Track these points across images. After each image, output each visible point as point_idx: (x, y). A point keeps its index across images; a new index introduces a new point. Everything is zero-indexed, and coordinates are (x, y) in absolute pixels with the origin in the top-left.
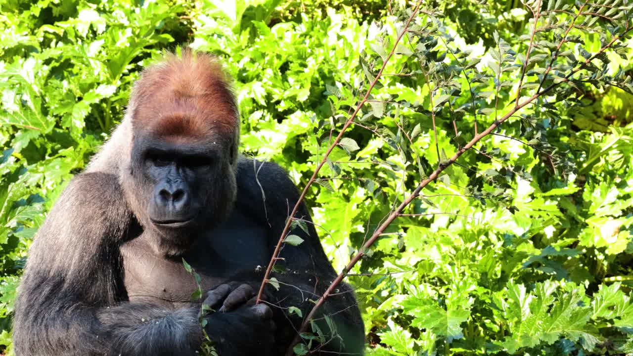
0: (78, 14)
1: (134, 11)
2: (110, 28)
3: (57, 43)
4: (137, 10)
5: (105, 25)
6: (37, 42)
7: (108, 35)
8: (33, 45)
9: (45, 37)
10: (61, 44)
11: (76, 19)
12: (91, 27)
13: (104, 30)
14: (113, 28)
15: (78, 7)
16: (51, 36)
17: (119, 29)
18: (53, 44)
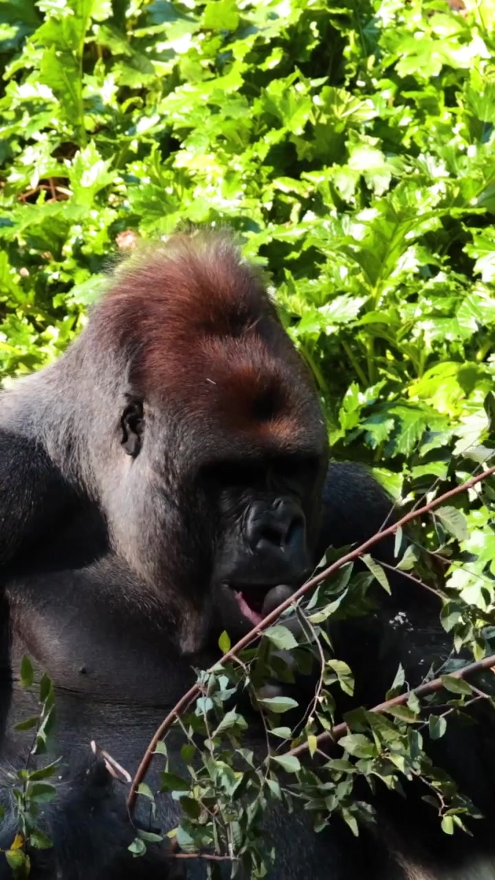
0: (348, 156)
1: (465, 152)
2: (399, 186)
3: (302, 214)
4: (472, 150)
5: (389, 180)
6: (258, 211)
7: (395, 198)
8: (250, 216)
9: (275, 201)
10: (310, 216)
11: (345, 166)
12: (362, 182)
13: (387, 188)
14: (406, 185)
15: (347, 144)
16: (290, 200)
17: (418, 186)
18: (294, 216)
